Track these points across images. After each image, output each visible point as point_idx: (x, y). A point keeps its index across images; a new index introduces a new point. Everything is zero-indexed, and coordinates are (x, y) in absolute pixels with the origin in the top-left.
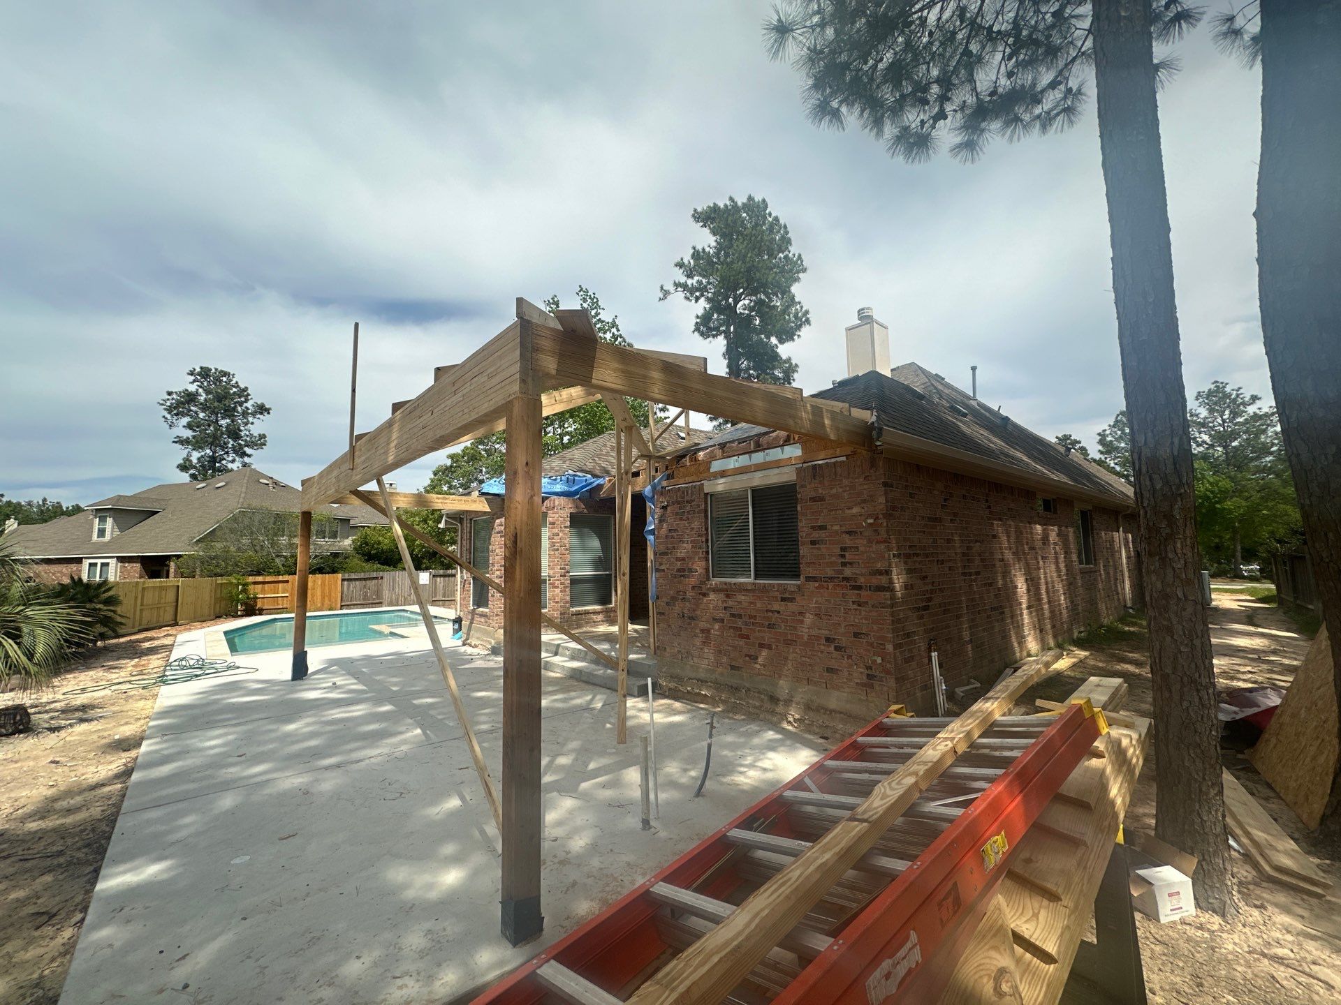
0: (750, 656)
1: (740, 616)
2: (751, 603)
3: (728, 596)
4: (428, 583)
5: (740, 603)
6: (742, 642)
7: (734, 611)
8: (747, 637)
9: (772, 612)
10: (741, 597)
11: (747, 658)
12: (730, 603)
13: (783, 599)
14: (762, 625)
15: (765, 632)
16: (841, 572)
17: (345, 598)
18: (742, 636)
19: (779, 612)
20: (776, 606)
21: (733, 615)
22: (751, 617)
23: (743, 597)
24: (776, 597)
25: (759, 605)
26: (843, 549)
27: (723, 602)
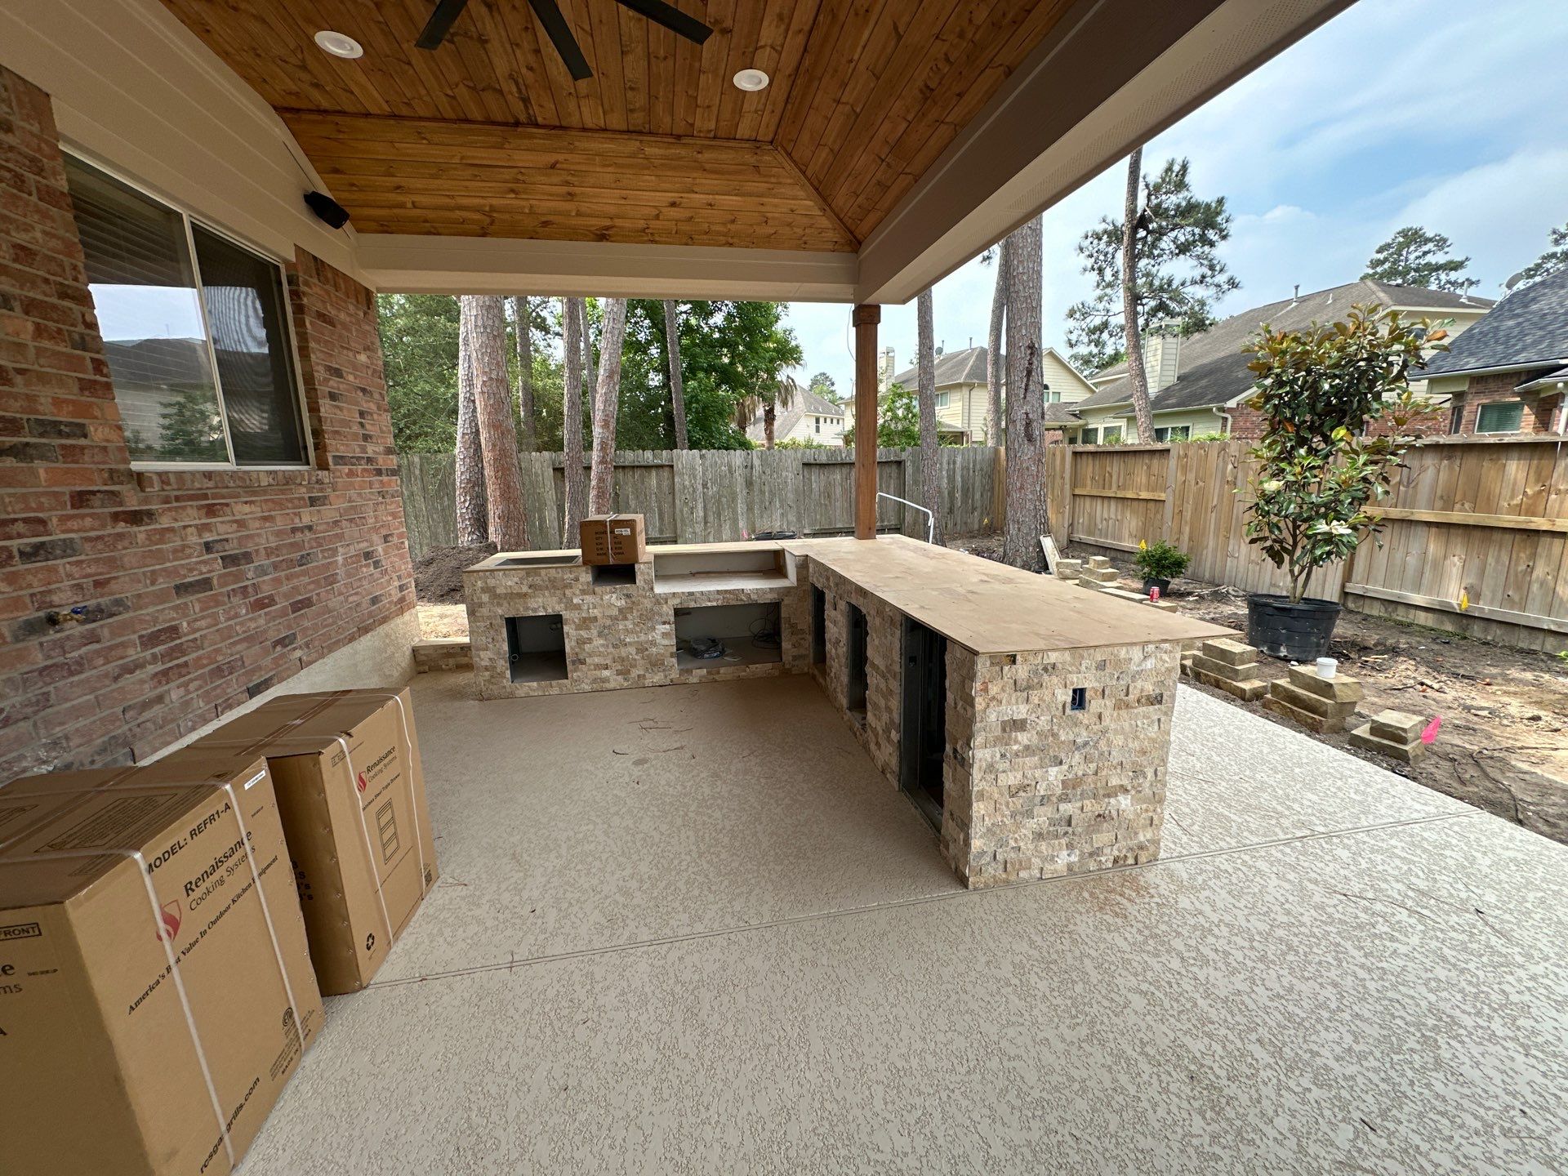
0: (281, 642)
1: (247, 557)
2: (265, 519)
3: (211, 511)
5: (241, 524)
6: (261, 620)
7: (232, 549)
8: (272, 601)
9: (301, 530)
10: (241, 510)
11: (279, 648)
12: (222, 528)
13: (313, 501)
14: (291, 563)
15: (297, 575)
16: (364, 450)
18: (260, 605)
19: (310, 528)
20: (307, 517)
21: (230, 560)
22: (269, 552)
23: (247, 508)
24: (303, 498)
25: (281, 523)
26: (362, 414)
27: (202, 528)
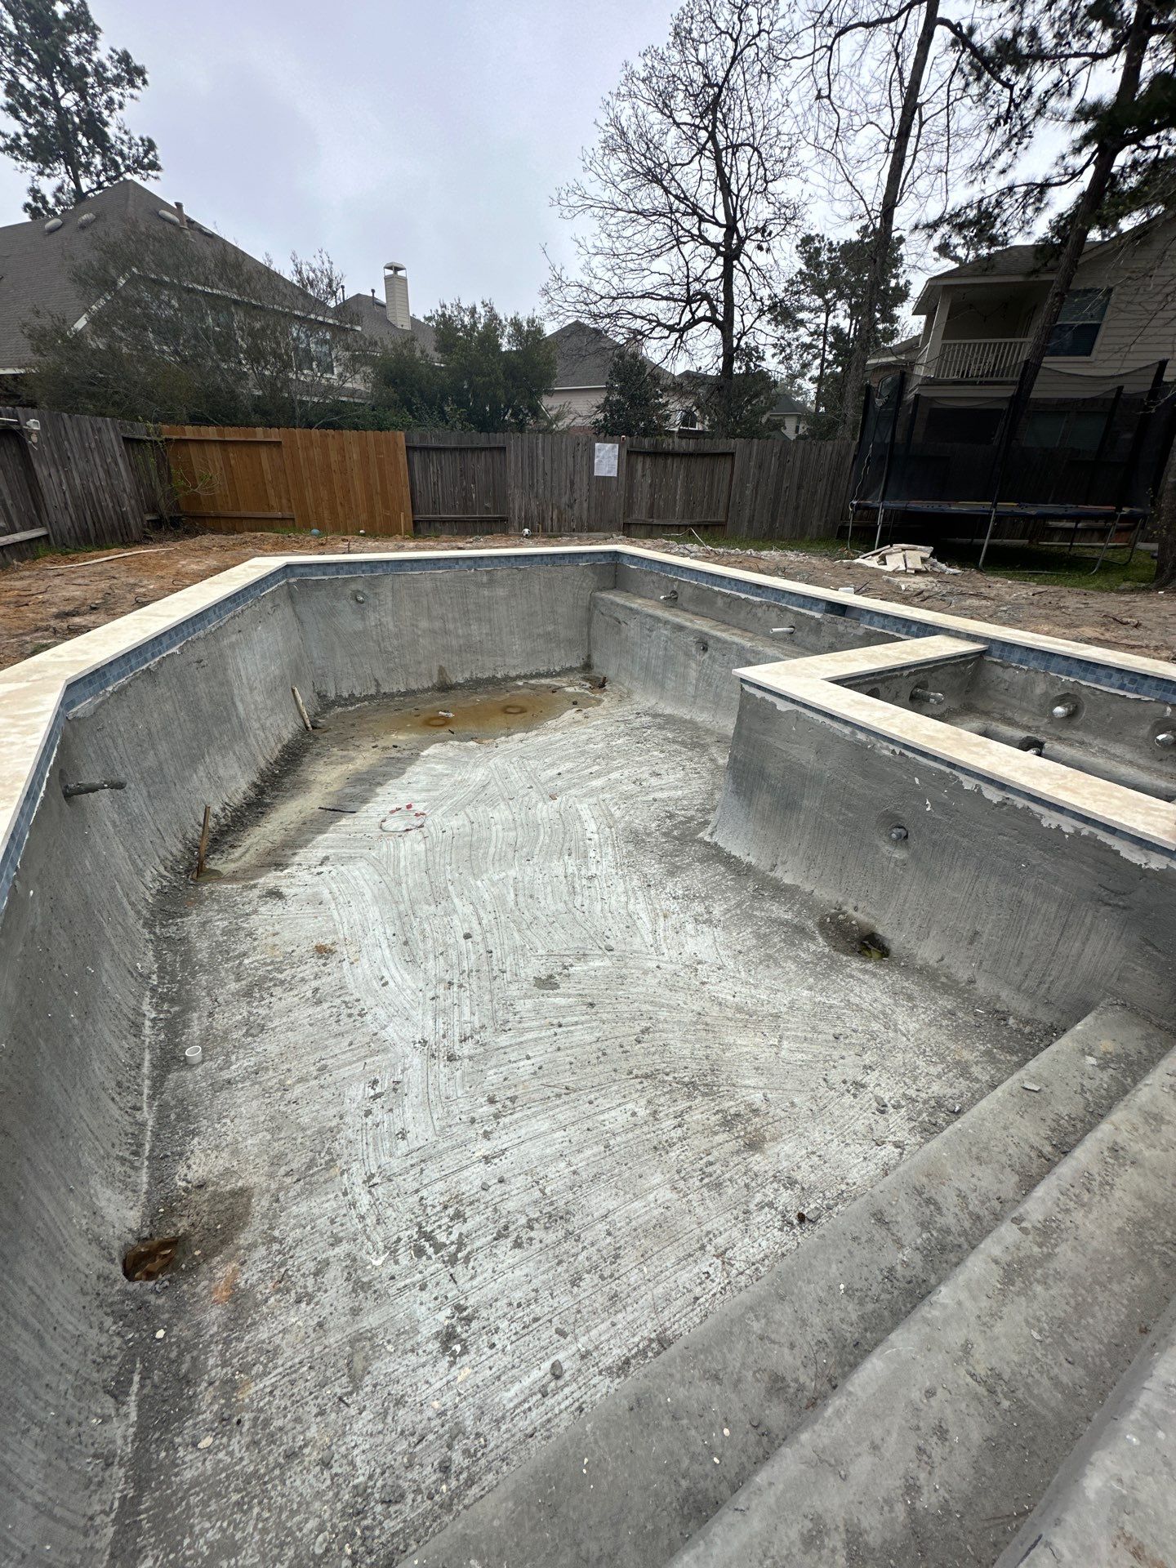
4: (614, 474)
17: (420, 503)
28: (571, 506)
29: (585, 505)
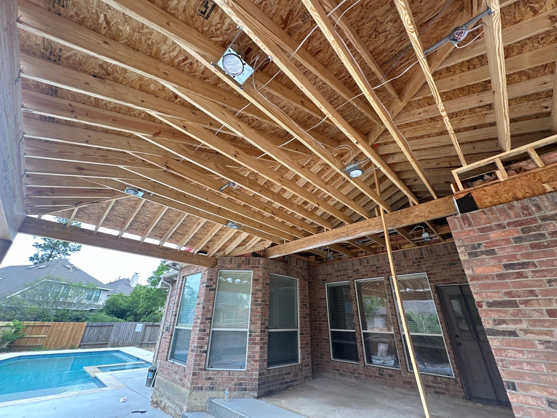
4: (141, 331)
17: (84, 340)
28: (127, 339)
29: (131, 339)
